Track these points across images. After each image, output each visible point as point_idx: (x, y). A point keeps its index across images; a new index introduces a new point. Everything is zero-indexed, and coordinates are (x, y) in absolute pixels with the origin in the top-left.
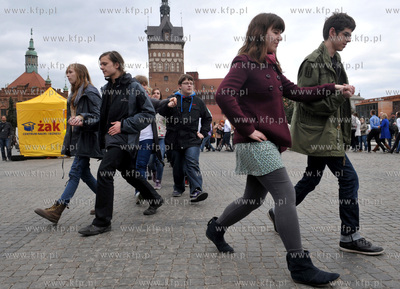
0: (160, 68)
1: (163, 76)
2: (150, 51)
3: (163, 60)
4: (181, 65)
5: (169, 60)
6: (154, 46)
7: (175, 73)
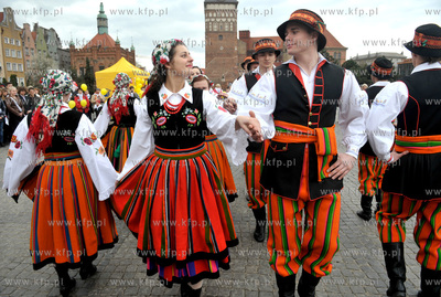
0: (216, 28)
1: (217, 35)
2: (207, 11)
3: (218, 20)
4: (235, 24)
5: (224, 20)
6: (210, 7)
7: (229, 32)
